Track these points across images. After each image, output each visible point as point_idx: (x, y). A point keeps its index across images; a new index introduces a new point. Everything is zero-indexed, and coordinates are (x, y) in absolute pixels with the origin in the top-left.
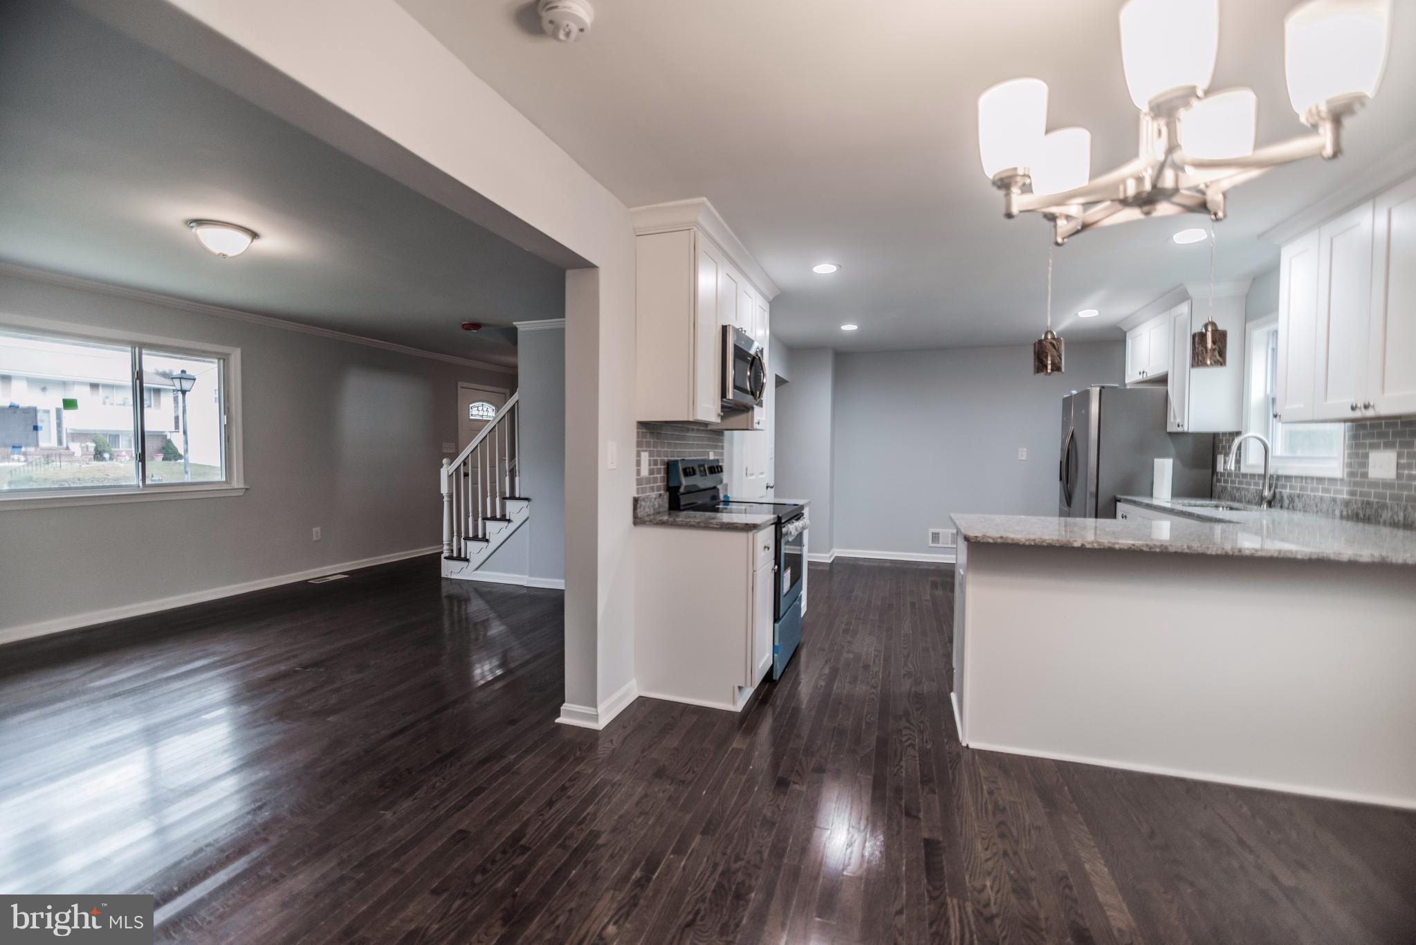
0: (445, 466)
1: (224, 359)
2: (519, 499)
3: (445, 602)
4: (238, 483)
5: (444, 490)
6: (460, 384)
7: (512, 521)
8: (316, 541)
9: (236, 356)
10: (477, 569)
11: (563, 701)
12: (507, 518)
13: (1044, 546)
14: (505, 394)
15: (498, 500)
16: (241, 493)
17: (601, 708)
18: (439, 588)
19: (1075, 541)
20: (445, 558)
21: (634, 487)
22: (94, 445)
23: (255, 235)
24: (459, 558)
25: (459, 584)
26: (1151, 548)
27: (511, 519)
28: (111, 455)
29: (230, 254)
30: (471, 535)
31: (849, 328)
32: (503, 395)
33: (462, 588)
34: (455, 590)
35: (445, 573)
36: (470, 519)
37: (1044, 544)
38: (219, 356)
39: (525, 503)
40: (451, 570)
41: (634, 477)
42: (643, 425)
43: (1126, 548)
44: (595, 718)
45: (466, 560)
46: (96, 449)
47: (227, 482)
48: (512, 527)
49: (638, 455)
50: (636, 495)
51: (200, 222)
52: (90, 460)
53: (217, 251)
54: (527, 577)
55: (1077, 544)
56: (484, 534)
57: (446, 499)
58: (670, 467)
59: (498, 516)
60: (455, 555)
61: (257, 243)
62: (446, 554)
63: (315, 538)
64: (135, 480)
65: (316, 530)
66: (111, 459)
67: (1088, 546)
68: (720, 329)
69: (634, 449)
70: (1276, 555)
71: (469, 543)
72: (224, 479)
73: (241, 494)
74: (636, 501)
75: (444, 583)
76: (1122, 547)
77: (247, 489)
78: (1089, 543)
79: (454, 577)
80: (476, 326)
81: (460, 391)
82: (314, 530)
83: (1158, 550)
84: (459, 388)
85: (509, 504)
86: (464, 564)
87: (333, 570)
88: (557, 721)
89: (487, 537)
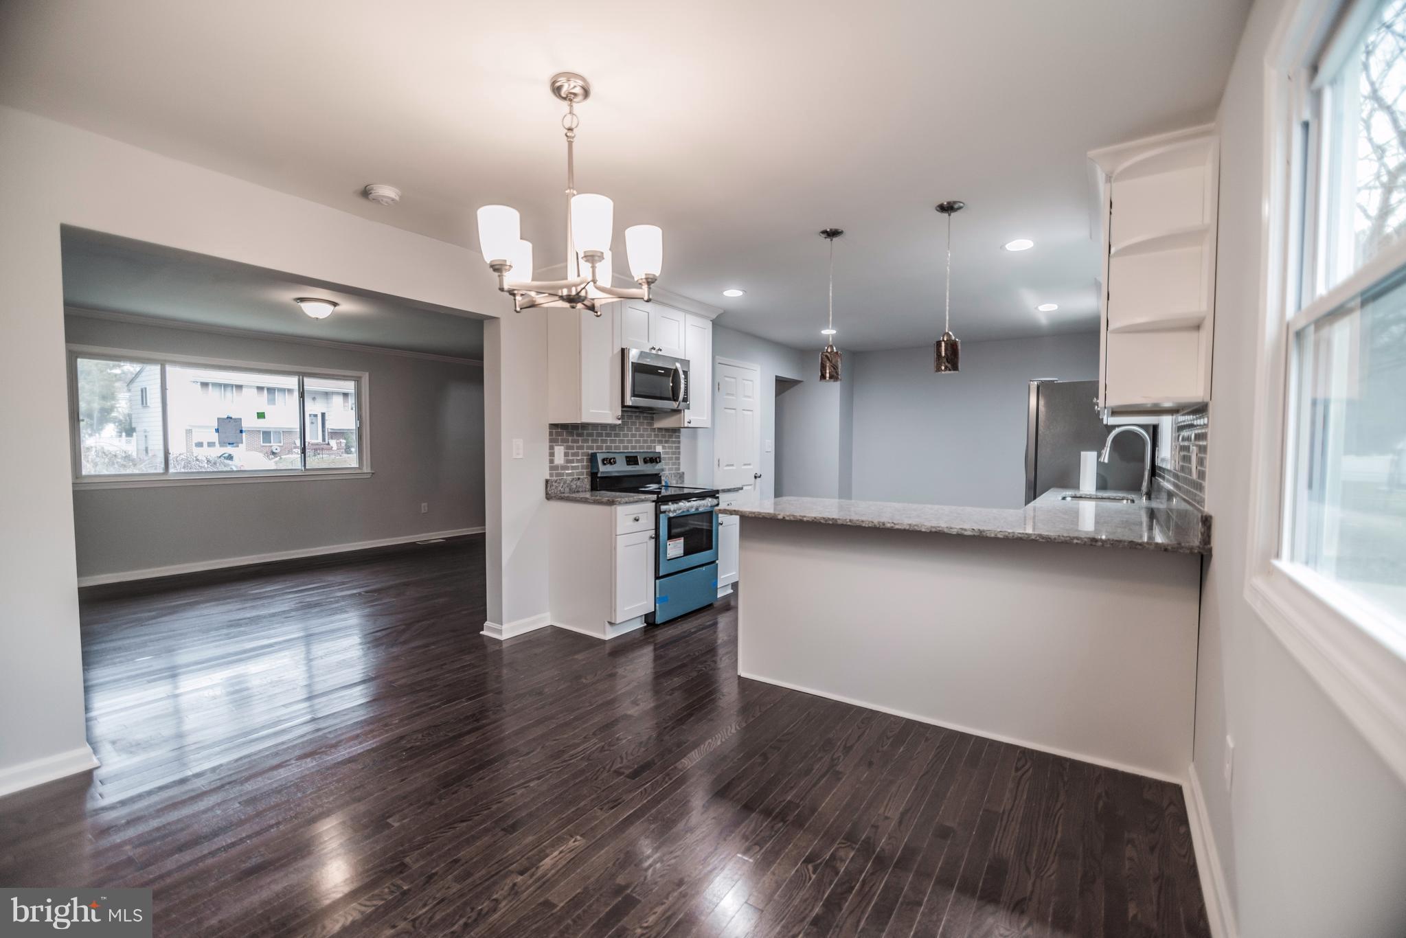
1: (358, 380)
4: (367, 469)
8: (424, 513)
9: (366, 377)
11: (486, 620)
13: (759, 518)
16: (367, 477)
17: (505, 627)
19: (779, 514)
21: (548, 472)
23: (335, 304)
26: (826, 521)
29: (321, 317)
31: (829, 332)
37: (761, 516)
38: (354, 378)
41: (547, 465)
42: (553, 426)
43: (811, 520)
44: (500, 632)
47: (359, 468)
49: (551, 448)
50: (548, 478)
51: (302, 300)
52: (342, 453)
53: (313, 316)
55: (780, 517)
58: (593, 458)
61: (337, 308)
63: (423, 511)
64: (298, 465)
65: (424, 506)
67: (787, 518)
68: (617, 350)
69: (547, 444)
70: (907, 528)
72: (357, 467)
73: (369, 476)
74: (547, 481)
76: (808, 519)
77: (373, 473)
78: (788, 516)
82: (423, 504)
83: (831, 522)
87: (436, 536)
88: (481, 633)
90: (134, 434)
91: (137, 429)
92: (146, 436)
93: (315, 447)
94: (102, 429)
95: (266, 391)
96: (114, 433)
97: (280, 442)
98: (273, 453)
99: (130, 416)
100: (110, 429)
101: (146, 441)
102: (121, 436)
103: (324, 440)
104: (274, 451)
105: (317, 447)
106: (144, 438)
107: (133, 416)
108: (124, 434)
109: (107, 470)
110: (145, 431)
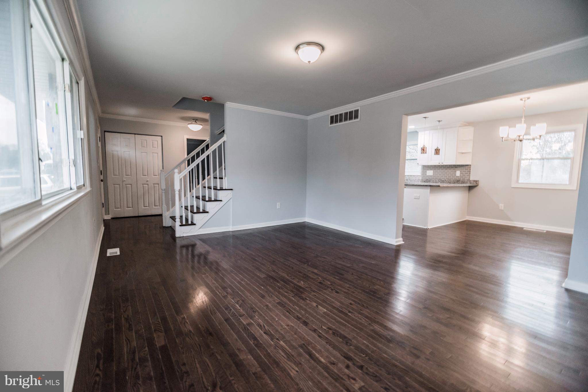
0: (177, 174)
2: (226, 190)
5: (177, 187)
12: (219, 199)
15: (212, 191)
20: (178, 226)
24: (187, 224)
27: (221, 200)
30: (195, 211)
33: (189, 240)
35: (178, 234)
36: (195, 203)
39: (230, 191)
40: (182, 232)
45: (192, 224)
48: (221, 204)
54: (231, 226)
56: (204, 210)
57: (176, 193)
59: (213, 199)
60: (184, 223)
62: (178, 223)
71: (194, 215)
75: (178, 240)
79: (184, 235)
86: (191, 227)
89: (207, 211)
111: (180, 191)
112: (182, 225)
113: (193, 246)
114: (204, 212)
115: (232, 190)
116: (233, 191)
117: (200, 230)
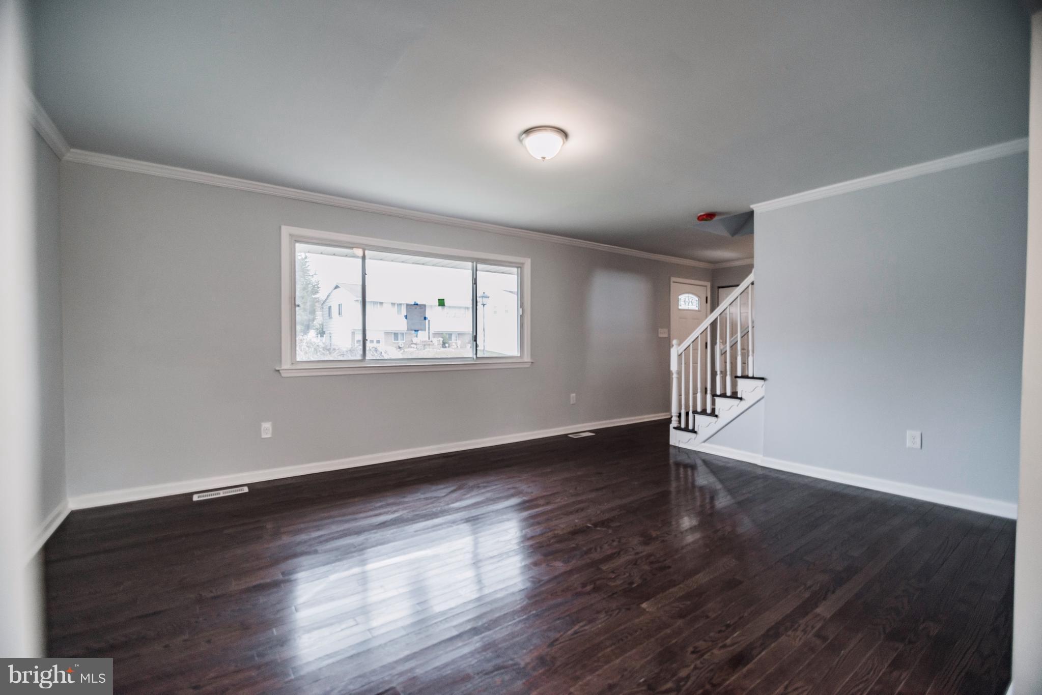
0: (675, 346)
1: (520, 266)
2: (753, 378)
3: (673, 468)
4: (527, 358)
5: (674, 367)
6: (673, 279)
7: (744, 400)
8: (573, 404)
9: (528, 263)
10: (705, 441)
12: (739, 396)
14: (706, 286)
15: (728, 378)
16: (527, 366)
18: (667, 455)
20: (674, 428)
22: (442, 339)
23: (566, 135)
24: (686, 429)
25: (687, 454)
27: (743, 397)
28: (449, 345)
30: (699, 410)
32: (705, 288)
33: (689, 457)
34: (683, 458)
35: (672, 442)
36: (699, 396)
38: (518, 265)
39: (761, 382)
40: (677, 439)
45: (693, 431)
46: (443, 341)
47: (521, 357)
48: (743, 405)
54: (761, 456)
56: (713, 410)
57: (675, 376)
59: (729, 393)
60: (683, 426)
62: (674, 423)
63: (572, 402)
64: (472, 354)
66: (449, 347)
71: (697, 416)
72: (519, 355)
73: (529, 366)
75: (672, 451)
77: (532, 363)
79: (681, 445)
80: (710, 216)
81: (672, 284)
82: (572, 395)
84: (672, 283)
85: (741, 382)
86: (692, 435)
87: (582, 427)
89: (716, 413)
90: (324, 335)
91: (326, 332)
92: (330, 337)
93: (424, 343)
94: (308, 333)
95: (396, 305)
96: (314, 335)
97: (404, 340)
98: (400, 348)
99: (322, 325)
100: (312, 333)
101: (330, 340)
102: (318, 337)
103: (429, 338)
104: (401, 346)
105: (425, 343)
106: (329, 338)
107: (324, 324)
108: (319, 335)
109: (313, 357)
110: (330, 334)
111: (679, 373)
112: (678, 428)
113: (693, 467)
114: (713, 414)
115: (762, 379)
116: (766, 382)
117: (706, 444)
